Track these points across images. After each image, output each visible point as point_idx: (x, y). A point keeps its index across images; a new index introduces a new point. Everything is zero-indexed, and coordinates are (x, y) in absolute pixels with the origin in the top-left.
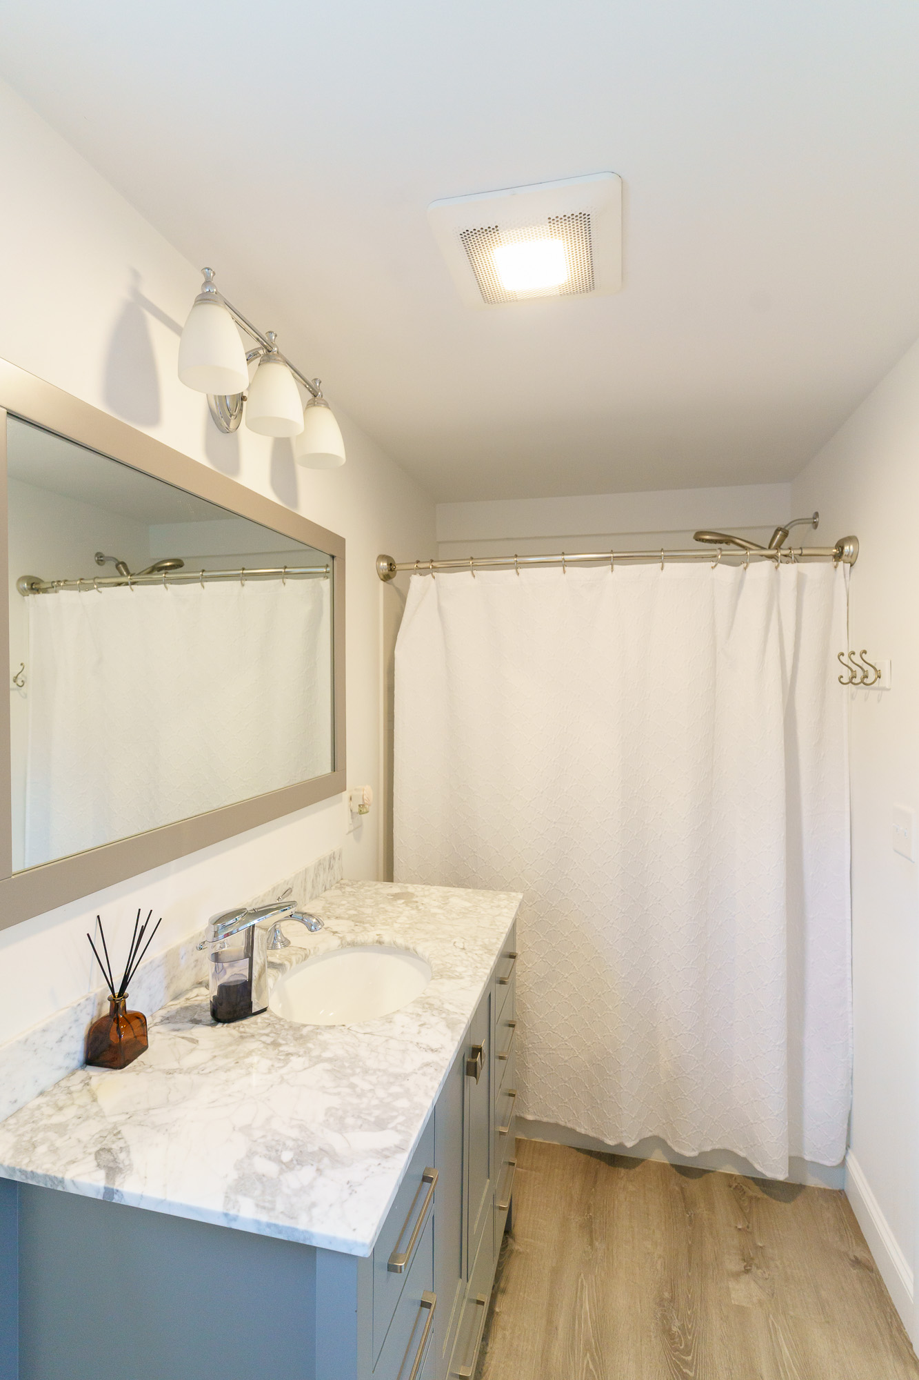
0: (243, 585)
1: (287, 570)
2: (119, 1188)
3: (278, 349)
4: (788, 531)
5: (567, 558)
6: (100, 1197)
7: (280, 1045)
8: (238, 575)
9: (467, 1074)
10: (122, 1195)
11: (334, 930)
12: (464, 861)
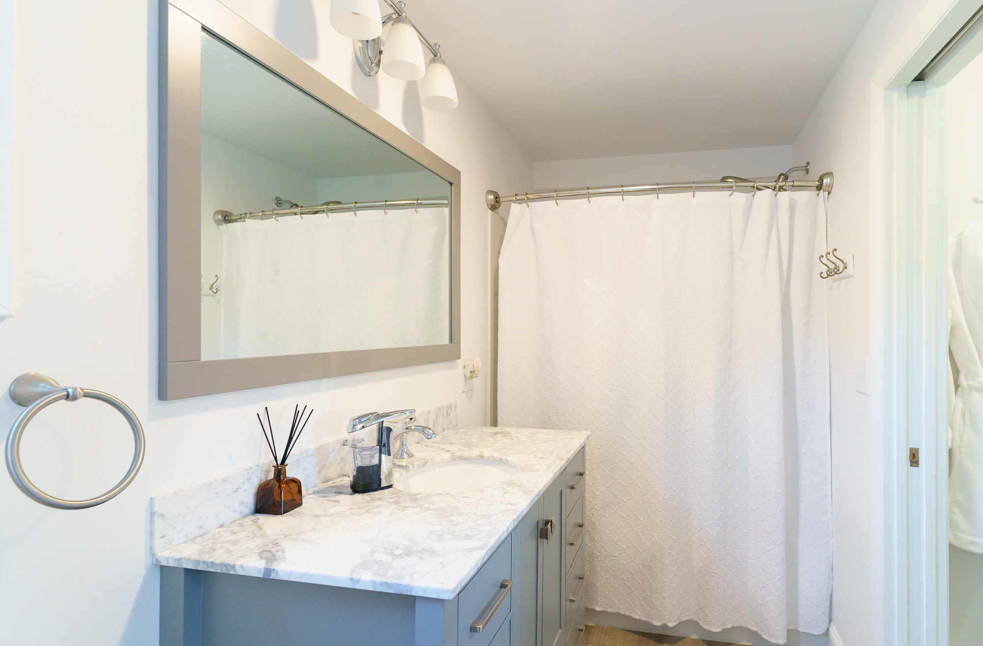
0: (386, 213)
1: (419, 202)
2: (275, 568)
3: (406, 14)
4: (788, 176)
5: (625, 189)
6: (261, 576)
7: (400, 503)
8: (382, 206)
9: (541, 538)
10: (277, 572)
11: (447, 450)
12: (550, 417)
